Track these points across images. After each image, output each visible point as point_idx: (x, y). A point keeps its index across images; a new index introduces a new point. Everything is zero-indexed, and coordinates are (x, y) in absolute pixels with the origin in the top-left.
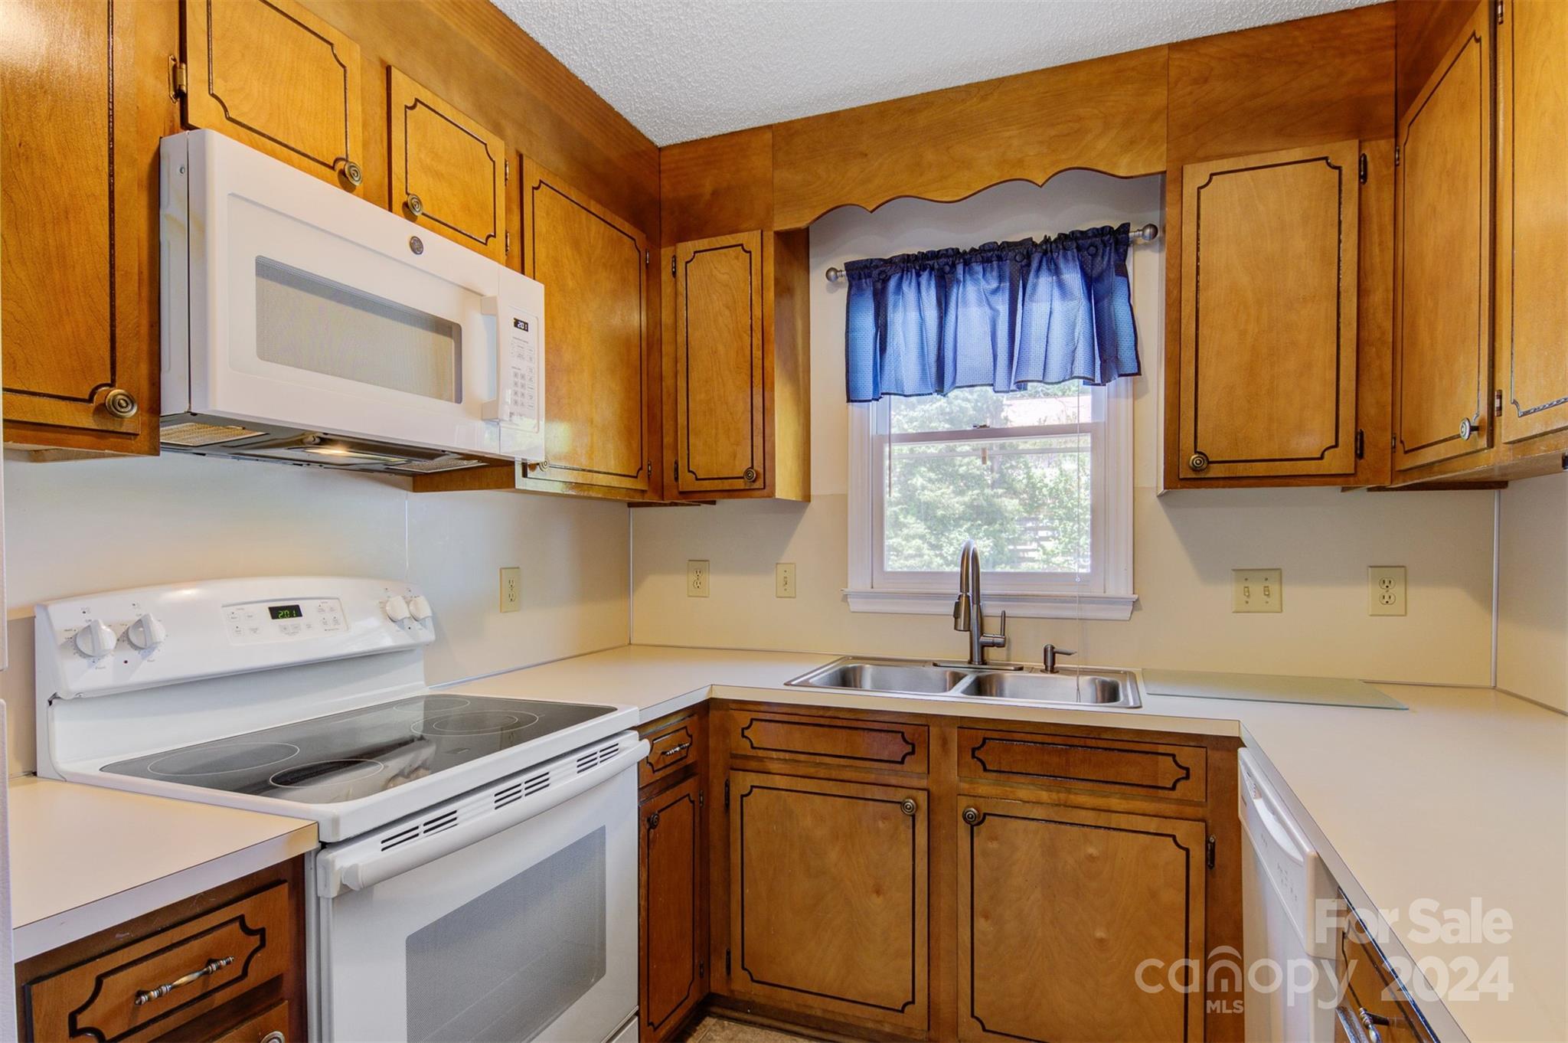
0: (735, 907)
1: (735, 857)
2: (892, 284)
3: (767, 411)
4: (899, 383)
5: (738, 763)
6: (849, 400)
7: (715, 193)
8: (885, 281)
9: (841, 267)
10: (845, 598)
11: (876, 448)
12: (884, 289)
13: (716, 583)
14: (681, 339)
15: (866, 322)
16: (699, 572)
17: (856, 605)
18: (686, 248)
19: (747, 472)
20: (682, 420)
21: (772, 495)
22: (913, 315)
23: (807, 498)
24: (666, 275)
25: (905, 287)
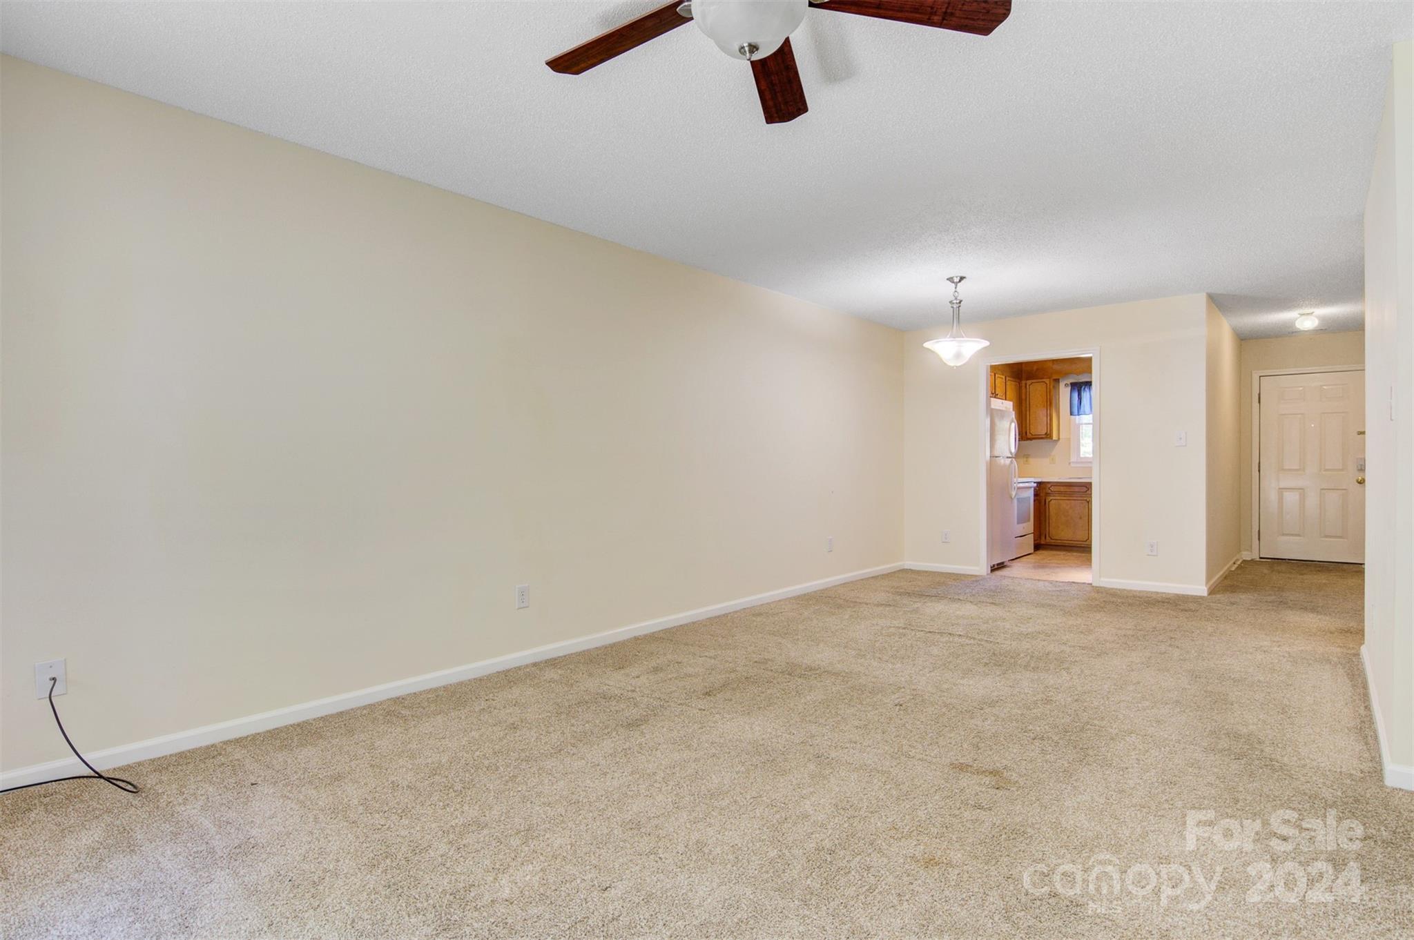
0: (1047, 525)
1: (1047, 514)
2: (1083, 387)
3: (1051, 420)
4: (1084, 412)
5: (1047, 494)
6: (1071, 414)
7: (1037, 369)
8: (1081, 387)
9: (1069, 383)
10: (1070, 463)
11: (1078, 426)
12: (1081, 390)
13: (1031, 460)
14: (1028, 403)
15: (1076, 395)
16: (1027, 458)
17: (1072, 465)
18: (1029, 382)
19: (1046, 434)
20: (1028, 421)
21: (1052, 439)
22: (1088, 394)
23: (1059, 439)
24: (1023, 388)
25: (1086, 389)
